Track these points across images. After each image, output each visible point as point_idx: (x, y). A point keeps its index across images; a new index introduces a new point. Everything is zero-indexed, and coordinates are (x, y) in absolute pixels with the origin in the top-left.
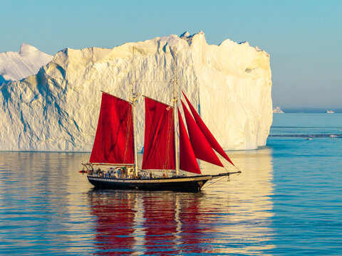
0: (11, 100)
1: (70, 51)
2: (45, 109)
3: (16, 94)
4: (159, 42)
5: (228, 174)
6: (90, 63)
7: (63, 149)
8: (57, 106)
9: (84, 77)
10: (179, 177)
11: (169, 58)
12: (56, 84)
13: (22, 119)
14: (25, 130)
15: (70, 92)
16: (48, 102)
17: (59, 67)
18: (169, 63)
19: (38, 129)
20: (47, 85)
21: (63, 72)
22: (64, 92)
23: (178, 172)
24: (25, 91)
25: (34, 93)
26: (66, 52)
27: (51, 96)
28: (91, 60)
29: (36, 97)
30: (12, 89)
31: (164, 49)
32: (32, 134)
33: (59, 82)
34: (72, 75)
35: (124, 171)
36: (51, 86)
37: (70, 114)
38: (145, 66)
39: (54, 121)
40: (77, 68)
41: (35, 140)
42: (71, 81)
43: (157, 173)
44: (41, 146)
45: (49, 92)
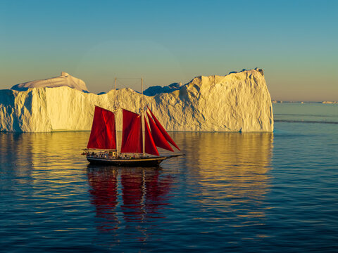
0: (162, 104)
1: (203, 77)
2: (184, 108)
3: (165, 100)
4: (247, 73)
5: (177, 156)
6: (213, 84)
7: (194, 130)
8: (192, 107)
9: (210, 91)
10: (145, 158)
11: (253, 82)
12: (193, 95)
13: (169, 114)
14: (170, 120)
15: (201, 100)
16: (186, 105)
17: (195, 86)
18: (253, 84)
19: (179, 119)
20: (187, 96)
21: (198, 89)
22: (198, 100)
23: (144, 154)
24: (171, 98)
25: (177, 100)
26: (200, 78)
27: (189, 101)
28: (214, 82)
29: (178, 102)
30: (163, 98)
31: (250, 77)
32: (175, 122)
33: (195, 94)
34: (204, 90)
35: (110, 154)
36: (190, 96)
37: (201, 111)
38: (240, 85)
39: (189, 115)
40: (206, 86)
41: (177, 125)
42: (202, 94)
43: (130, 155)
44: (181, 129)
45: (187, 99)
